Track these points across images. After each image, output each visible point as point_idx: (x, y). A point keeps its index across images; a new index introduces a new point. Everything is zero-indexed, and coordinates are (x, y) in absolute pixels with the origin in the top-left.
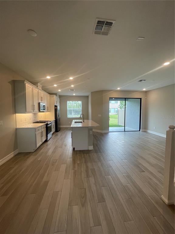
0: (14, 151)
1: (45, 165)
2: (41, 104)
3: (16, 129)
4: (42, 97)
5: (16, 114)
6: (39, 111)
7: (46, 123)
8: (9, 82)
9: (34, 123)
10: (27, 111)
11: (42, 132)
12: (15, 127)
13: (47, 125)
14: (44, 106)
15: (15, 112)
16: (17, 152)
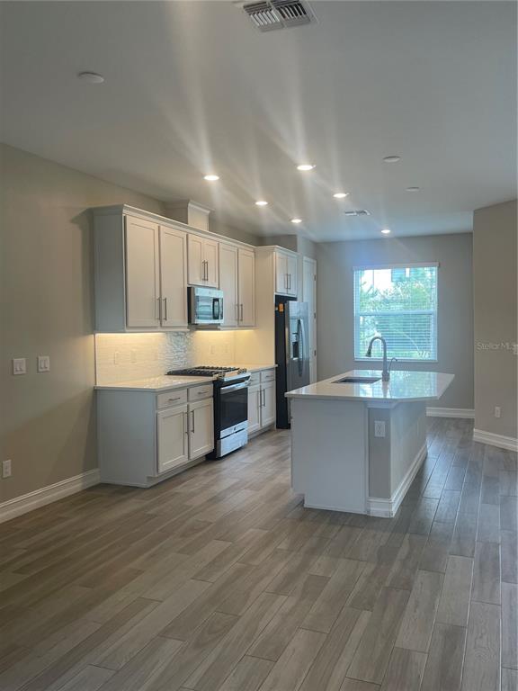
0: (84, 471)
1: (160, 531)
2: (199, 292)
3: (96, 391)
4: (205, 263)
5: (97, 335)
6: (189, 321)
7: (215, 377)
8: (73, 221)
9: (169, 374)
10: (130, 325)
11: (189, 415)
12: (92, 385)
13: (218, 384)
14: (216, 300)
15: (94, 328)
16: (95, 477)
